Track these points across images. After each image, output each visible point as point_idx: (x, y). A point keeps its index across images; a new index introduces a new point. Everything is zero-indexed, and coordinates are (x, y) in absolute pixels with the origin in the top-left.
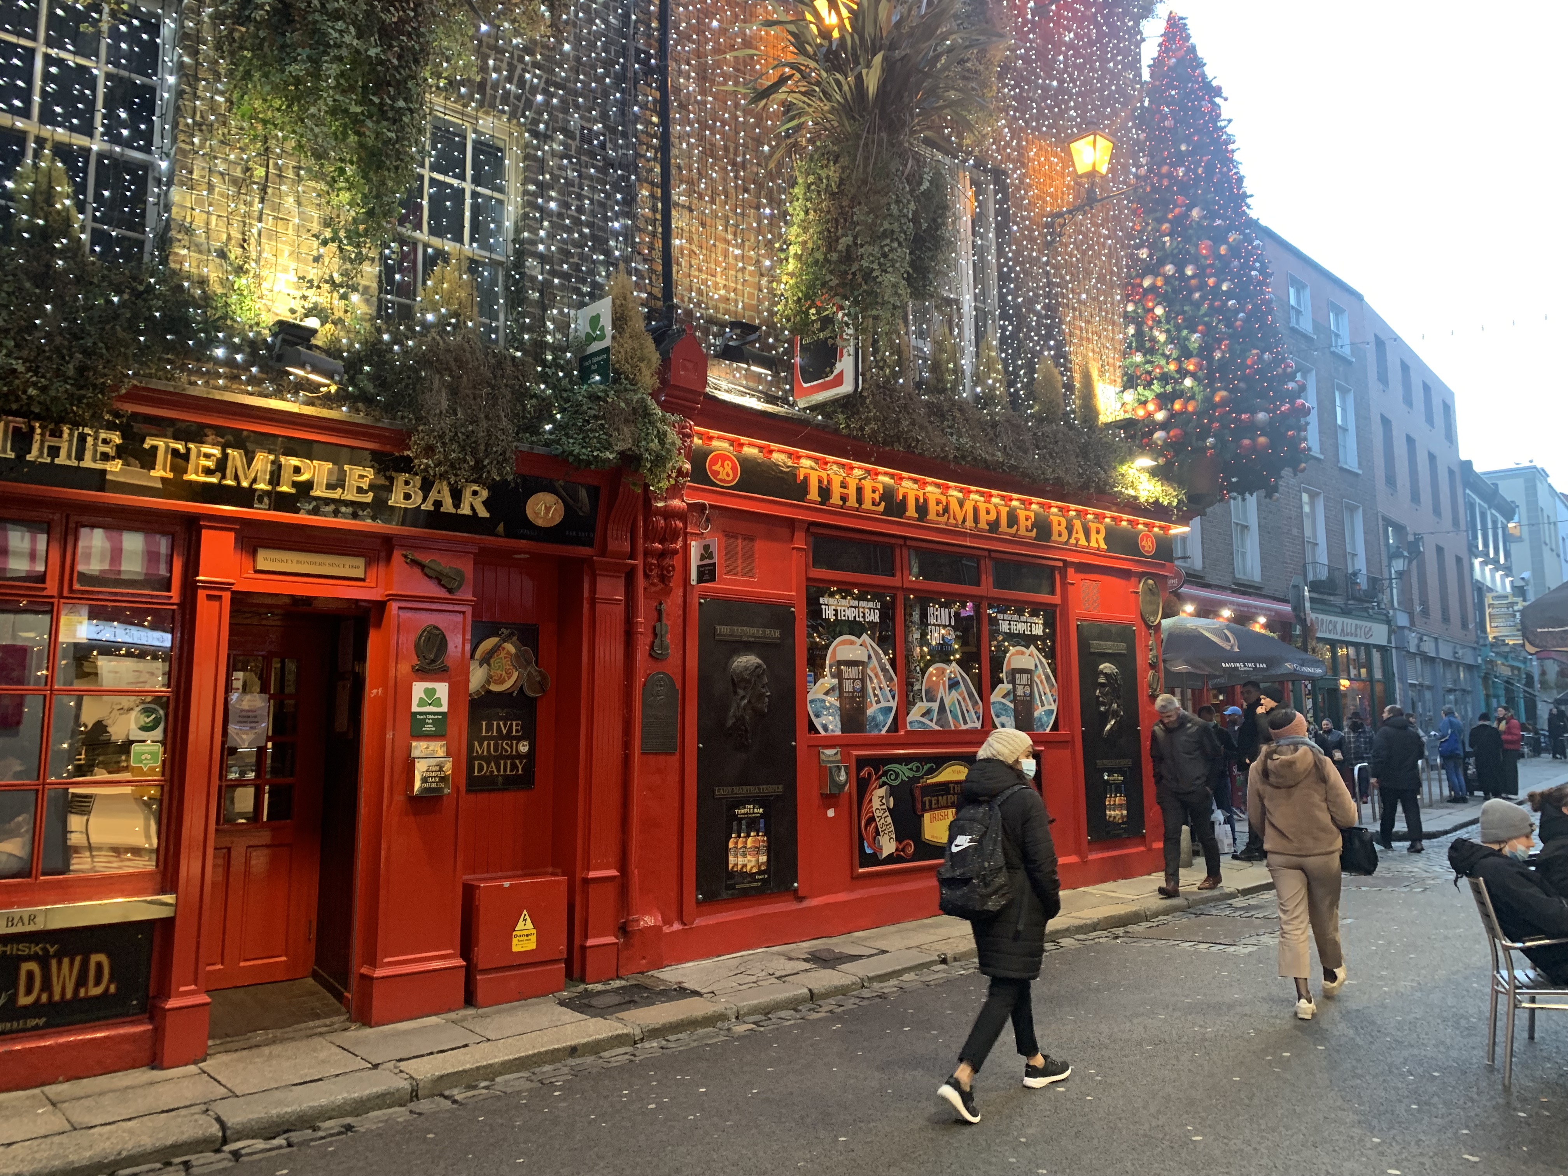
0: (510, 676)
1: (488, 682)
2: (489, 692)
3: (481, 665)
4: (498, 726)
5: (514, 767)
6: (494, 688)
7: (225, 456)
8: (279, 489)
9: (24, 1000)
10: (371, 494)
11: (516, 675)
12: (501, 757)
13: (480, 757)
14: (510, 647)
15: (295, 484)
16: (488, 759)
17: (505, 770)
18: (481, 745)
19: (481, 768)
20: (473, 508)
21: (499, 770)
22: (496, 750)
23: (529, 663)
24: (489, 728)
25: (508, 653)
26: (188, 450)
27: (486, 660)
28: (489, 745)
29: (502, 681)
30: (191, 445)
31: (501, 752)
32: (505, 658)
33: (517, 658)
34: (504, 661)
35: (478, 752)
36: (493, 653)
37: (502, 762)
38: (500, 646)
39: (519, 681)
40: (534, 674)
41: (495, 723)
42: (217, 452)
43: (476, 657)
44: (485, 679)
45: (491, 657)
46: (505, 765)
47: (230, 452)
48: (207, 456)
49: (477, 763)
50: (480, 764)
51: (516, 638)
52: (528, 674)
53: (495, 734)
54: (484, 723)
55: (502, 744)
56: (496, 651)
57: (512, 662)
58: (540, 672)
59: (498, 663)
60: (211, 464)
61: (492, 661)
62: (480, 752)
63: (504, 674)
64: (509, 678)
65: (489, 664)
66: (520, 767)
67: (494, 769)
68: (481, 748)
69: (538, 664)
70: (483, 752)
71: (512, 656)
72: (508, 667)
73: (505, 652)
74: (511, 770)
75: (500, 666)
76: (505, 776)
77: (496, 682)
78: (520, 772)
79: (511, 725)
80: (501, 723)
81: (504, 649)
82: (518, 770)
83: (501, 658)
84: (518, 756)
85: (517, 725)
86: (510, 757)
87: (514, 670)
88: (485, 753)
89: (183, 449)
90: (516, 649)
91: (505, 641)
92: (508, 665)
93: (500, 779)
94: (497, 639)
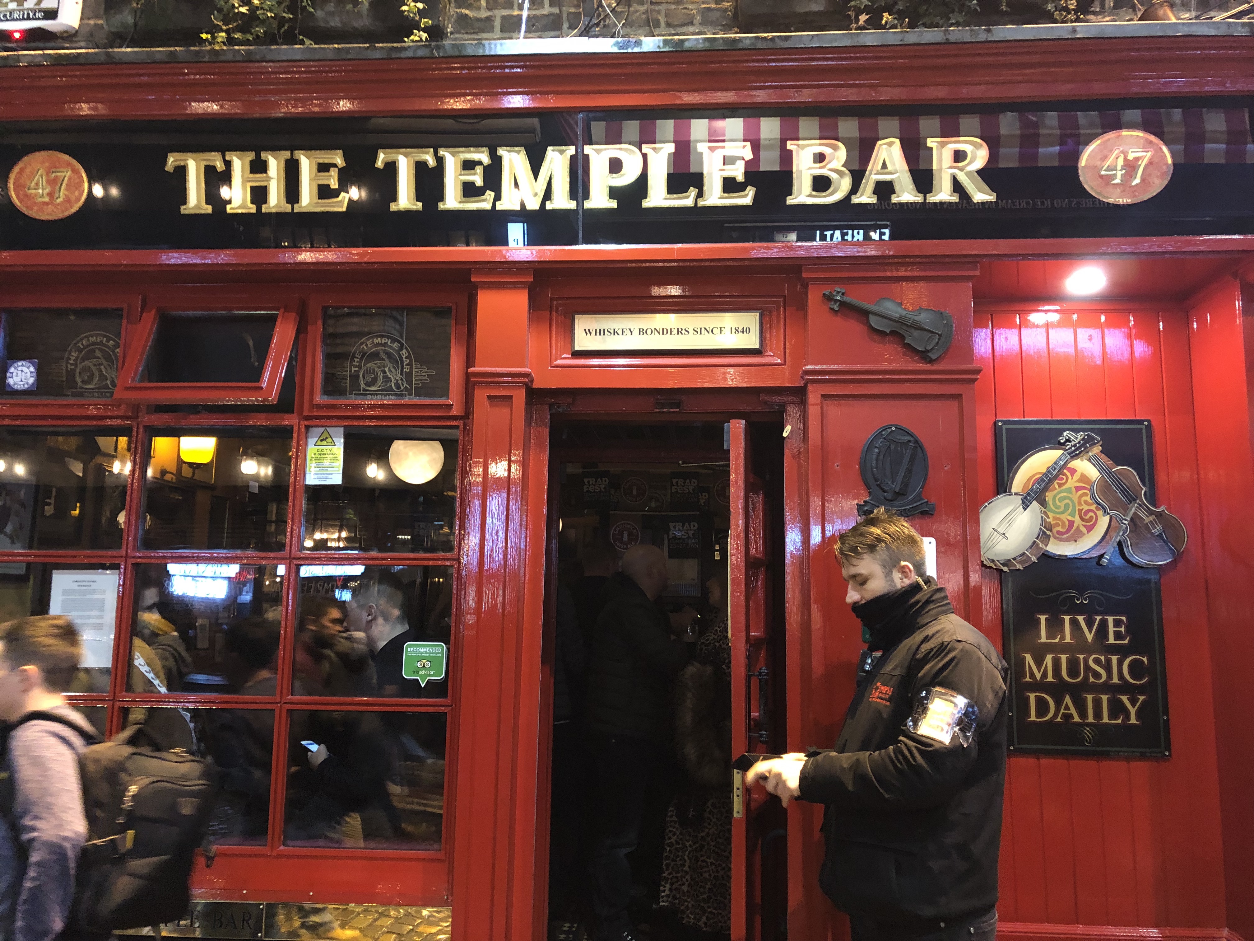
0: (1091, 525)
1: (1044, 537)
2: (1046, 557)
3: (1025, 505)
4: (1075, 624)
5: (1117, 709)
6: (1057, 548)
7: (497, 161)
8: (588, 205)
10: (751, 192)
11: (1104, 522)
12: (1085, 686)
13: (1039, 686)
14: (1087, 468)
15: (614, 192)
16: (1057, 690)
17: (1098, 714)
18: (1039, 662)
19: (1042, 707)
20: (957, 186)
21: (1083, 713)
22: (1073, 670)
23: (1132, 499)
24: (1055, 628)
25: (1084, 478)
26: (440, 161)
27: (1037, 494)
28: (1056, 662)
29: (1076, 537)
30: (442, 152)
31: (1086, 678)
32: (1078, 489)
33: (1104, 487)
34: (1075, 496)
35: (1032, 675)
36: (1051, 481)
37: (1090, 698)
38: (1065, 466)
39: (1112, 533)
40: (1147, 520)
41: (1067, 618)
42: (484, 157)
43: (1014, 490)
44: (1036, 531)
45: (1046, 489)
46: (1097, 704)
47: (501, 151)
48: (468, 165)
49: (1032, 696)
50: (1039, 700)
51: (1097, 449)
52: (1132, 519)
53: (1068, 639)
54: (1043, 618)
55: (1086, 661)
56: (1056, 477)
57: (1093, 497)
58: (1159, 515)
59: (1061, 500)
60: (478, 179)
61: (1049, 496)
62: (1038, 676)
63: (1077, 519)
64: (1090, 529)
65: (1043, 503)
66: (1133, 711)
67: (1073, 711)
68: (1039, 666)
69: (1153, 498)
70: (1045, 675)
71: (1092, 485)
72: (1085, 508)
73: (1077, 476)
74: (1112, 716)
75: (1067, 506)
76: (1098, 727)
77: (1061, 537)
78: (1133, 720)
79: (1103, 625)
80: (1080, 618)
81: (1073, 471)
82: (1128, 717)
83: (1069, 490)
84: (1124, 688)
85: (1117, 623)
86: (1107, 688)
87: (1100, 513)
88: (1050, 678)
89: (431, 162)
90: (1101, 469)
91: (1074, 456)
92: (1086, 503)
93: (1089, 733)
94: (1059, 452)
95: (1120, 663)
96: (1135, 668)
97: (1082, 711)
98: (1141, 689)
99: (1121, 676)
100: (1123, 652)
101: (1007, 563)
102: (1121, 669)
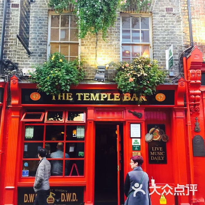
1: (153, 138)
2: (153, 140)
3: (151, 134)
5: (161, 158)
8: (101, 100)
9: (62, 201)
10: (120, 99)
11: (160, 136)
14: (158, 130)
15: (104, 99)
16: (154, 156)
17: (159, 159)
18: (152, 153)
20: (143, 99)
21: (157, 159)
22: (156, 154)
23: (163, 133)
28: (154, 153)
30: (84, 94)
31: (158, 154)
33: (160, 132)
36: (154, 131)
39: (161, 138)
40: (164, 136)
41: (155, 148)
42: (89, 94)
43: (149, 133)
44: (152, 137)
46: (159, 157)
47: (91, 94)
48: (87, 95)
49: (152, 157)
51: (159, 128)
53: (156, 150)
54: (153, 148)
58: (166, 136)
59: (155, 134)
60: (88, 97)
61: (153, 133)
63: (157, 136)
64: (158, 137)
65: (153, 134)
67: (156, 159)
69: (165, 134)
71: (158, 132)
73: (156, 131)
77: (155, 138)
78: (163, 159)
79: (160, 148)
80: (157, 148)
84: (162, 156)
85: (161, 148)
86: (160, 156)
89: (82, 95)
91: (156, 129)
92: (157, 134)
93: (158, 161)
94: (154, 128)
98: (164, 156)
100: (162, 152)
101: (149, 141)
102: (161, 154)
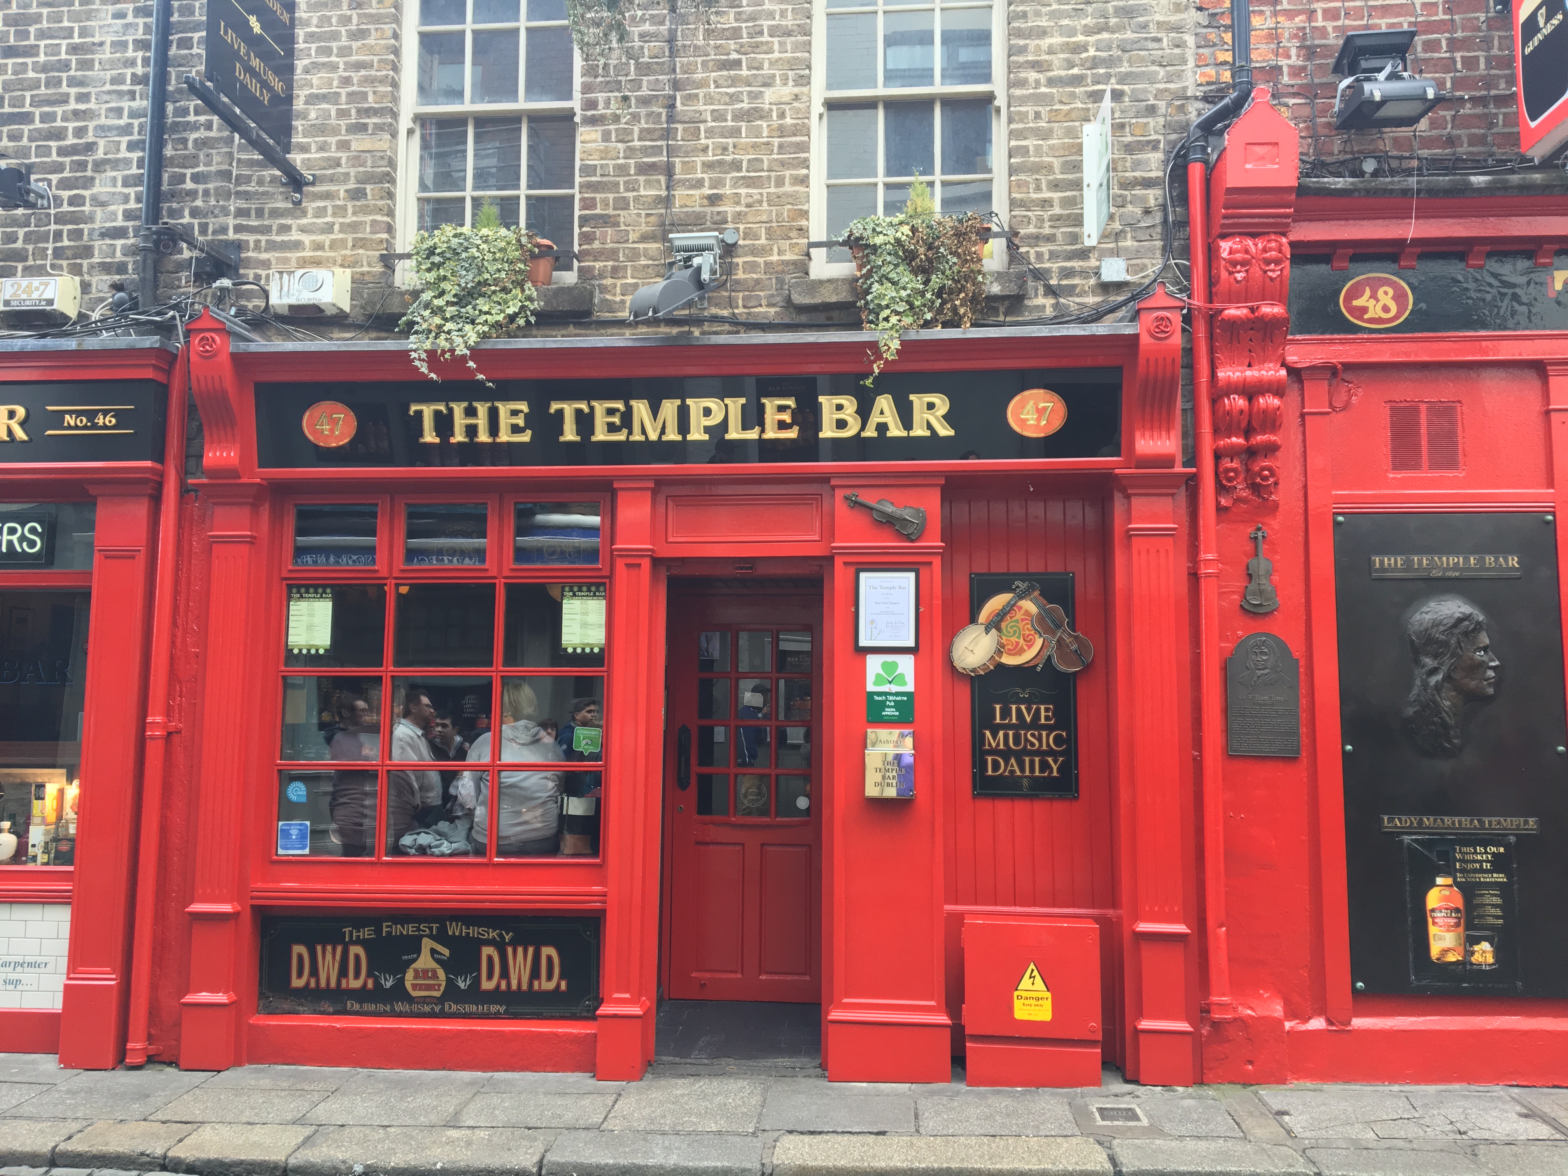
0: (1030, 644)
1: (999, 652)
2: (1000, 666)
3: (987, 631)
4: (1019, 711)
5: (1044, 766)
6: (1008, 660)
7: (628, 409)
8: (691, 437)
9: (487, 985)
10: (796, 428)
11: (1039, 642)
12: (1025, 752)
13: (994, 752)
14: (1029, 606)
15: (707, 430)
16: (1006, 754)
17: (1032, 770)
18: (994, 736)
19: (996, 766)
20: (929, 426)
21: (1022, 770)
22: (1017, 741)
23: (1058, 626)
24: (1006, 713)
25: (1027, 613)
26: (592, 409)
27: (995, 624)
28: (1006, 736)
29: (1021, 652)
30: (594, 403)
31: (1025, 745)
32: (1023, 620)
33: (1040, 619)
34: (1021, 625)
35: (990, 745)
36: (1005, 614)
37: (1027, 759)
38: (1014, 605)
39: (1045, 650)
40: (1068, 641)
41: (1014, 707)
42: (619, 405)
43: (980, 621)
44: (993, 649)
45: (1001, 620)
46: (1032, 763)
47: (633, 403)
48: (611, 412)
49: (990, 759)
50: (994, 761)
51: (1037, 593)
52: (1058, 641)
53: (1014, 721)
54: (998, 707)
55: (1025, 735)
56: (1009, 612)
57: (1033, 626)
58: (1076, 638)
59: (1011, 627)
60: (616, 420)
61: (1003, 625)
62: (994, 745)
63: (1021, 641)
64: (1029, 647)
65: (999, 630)
66: (1055, 768)
67: (1016, 768)
68: (994, 739)
69: (1073, 626)
70: (998, 744)
71: (1032, 617)
72: (1027, 633)
73: (1022, 612)
74: (1041, 771)
75: (1015, 632)
76: (1032, 778)
77: (1011, 653)
78: (1055, 774)
79: (1038, 711)
80: (1023, 707)
81: (1020, 608)
82: (1051, 771)
83: (1017, 621)
84: (1051, 752)
85: (1047, 710)
86: (1039, 752)
87: (1037, 636)
88: (1002, 747)
89: (586, 410)
90: (1039, 607)
91: (1021, 598)
92: (1028, 629)
93: (1025, 782)
94: (1011, 595)
95: (1048, 736)
96: (1058, 740)
97: (1022, 769)
98: (1061, 753)
99: (1048, 744)
100: (1050, 729)
101: (974, 670)
102: (1048, 740)
